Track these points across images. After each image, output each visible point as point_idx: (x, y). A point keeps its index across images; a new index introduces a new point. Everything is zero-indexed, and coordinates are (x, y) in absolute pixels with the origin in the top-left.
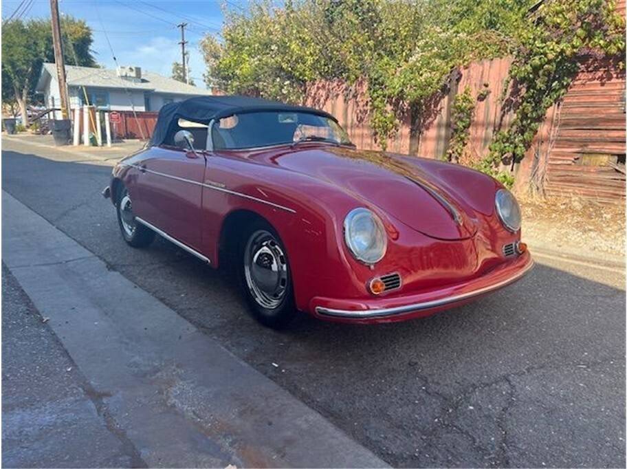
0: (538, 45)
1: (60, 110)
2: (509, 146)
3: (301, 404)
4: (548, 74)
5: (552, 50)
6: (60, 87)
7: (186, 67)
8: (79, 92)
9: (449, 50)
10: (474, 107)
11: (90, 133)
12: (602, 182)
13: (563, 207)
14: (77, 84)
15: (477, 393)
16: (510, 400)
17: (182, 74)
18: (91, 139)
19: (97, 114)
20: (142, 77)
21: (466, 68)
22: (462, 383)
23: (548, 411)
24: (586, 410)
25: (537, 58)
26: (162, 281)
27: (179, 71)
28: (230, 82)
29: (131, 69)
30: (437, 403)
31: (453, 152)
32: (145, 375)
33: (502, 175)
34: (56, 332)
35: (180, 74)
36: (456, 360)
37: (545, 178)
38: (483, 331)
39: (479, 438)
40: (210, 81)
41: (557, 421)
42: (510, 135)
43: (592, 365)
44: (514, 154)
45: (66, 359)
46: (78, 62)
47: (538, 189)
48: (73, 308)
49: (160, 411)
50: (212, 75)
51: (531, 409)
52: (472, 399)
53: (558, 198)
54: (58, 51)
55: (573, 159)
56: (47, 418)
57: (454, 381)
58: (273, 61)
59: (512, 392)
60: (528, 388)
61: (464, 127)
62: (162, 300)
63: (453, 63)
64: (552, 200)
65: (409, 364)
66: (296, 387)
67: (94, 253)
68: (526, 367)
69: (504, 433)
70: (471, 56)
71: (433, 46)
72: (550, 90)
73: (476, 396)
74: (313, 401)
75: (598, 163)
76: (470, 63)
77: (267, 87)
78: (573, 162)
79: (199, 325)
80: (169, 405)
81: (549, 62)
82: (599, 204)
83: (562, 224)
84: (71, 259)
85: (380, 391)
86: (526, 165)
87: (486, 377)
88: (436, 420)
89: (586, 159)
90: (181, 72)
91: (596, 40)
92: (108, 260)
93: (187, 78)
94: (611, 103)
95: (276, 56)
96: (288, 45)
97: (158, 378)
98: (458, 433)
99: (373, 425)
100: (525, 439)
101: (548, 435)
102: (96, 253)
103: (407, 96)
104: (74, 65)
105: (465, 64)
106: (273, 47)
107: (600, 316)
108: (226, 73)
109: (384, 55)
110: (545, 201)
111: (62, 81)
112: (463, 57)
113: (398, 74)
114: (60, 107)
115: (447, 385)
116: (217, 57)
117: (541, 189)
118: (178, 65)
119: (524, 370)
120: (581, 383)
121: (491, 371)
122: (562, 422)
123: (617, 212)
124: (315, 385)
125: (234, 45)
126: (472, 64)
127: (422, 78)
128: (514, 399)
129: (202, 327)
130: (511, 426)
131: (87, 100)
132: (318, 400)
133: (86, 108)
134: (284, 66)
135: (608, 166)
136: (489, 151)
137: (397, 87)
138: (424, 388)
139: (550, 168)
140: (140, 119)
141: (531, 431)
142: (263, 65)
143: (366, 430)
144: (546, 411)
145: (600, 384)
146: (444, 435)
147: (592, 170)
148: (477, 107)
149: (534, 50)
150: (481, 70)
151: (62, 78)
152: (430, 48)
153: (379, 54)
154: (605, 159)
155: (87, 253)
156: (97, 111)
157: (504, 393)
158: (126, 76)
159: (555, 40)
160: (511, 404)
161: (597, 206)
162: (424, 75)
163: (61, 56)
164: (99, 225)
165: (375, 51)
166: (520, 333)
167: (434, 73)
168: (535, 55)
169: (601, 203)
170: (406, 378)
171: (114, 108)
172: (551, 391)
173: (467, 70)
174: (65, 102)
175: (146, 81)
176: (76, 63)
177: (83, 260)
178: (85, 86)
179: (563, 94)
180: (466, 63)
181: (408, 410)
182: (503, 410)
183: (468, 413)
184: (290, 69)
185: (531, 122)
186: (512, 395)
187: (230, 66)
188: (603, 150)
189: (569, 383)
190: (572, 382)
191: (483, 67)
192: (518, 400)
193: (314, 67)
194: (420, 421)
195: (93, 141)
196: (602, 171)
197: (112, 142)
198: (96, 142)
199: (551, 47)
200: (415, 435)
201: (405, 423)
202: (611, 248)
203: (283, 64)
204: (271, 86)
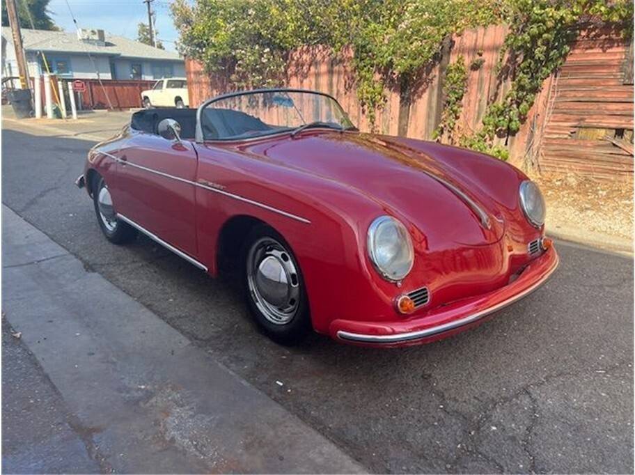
0: (536, 12)
1: (18, 78)
2: (503, 120)
3: (313, 432)
4: (546, 43)
5: (551, 17)
6: (17, 54)
7: (153, 29)
8: (38, 57)
9: (441, 16)
10: (467, 79)
11: (53, 103)
12: (599, 157)
13: (559, 183)
14: (34, 48)
15: (498, 410)
16: (533, 417)
17: (149, 36)
18: (54, 110)
19: (60, 83)
20: (106, 41)
21: (459, 35)
22: (481, 398)
23: (574, 428)
24: (612, 425)
25: (535, 26)
26: (147, 282)
27: (145, 33)
28: (204, 49)
29: (93, 31)
30: (457, 424)
31: (445, 126)
32: (137, 402)
33: (496, 150)
34: (34, 352)
35: (147, 37)
36: (472, 370)
37: (540, 153)
38: (494, 333)
39: (507, 466)
40: (182, 48)
41: (585, 441)
42: (505, 108)
43: (611, 369)
44: (508, 127)
45: (47, 386)
46: (35, 25)
47: (533, 164)
48: (51, 321)
49: (159, 448)
50: (184, 43)
51: (556, 427)
52: (493, 418)
53: (554, 174)
54: (13, 14)
55: (569, 133)
56: (33, 465)
57: (472, 396)
58: (251, 27)
59: (534, 407)
60: (550, 401)
61: (457, 99)
62: (149, 307)
63: (445, 30)
64: (547, 176)
65: (422, 376)
66: (305, 411)
67: (68, 250)
68: (544, 376)
69: (531, 458)
70: (463, 22)
71: (423, 11)
72: (548, 59)
73: (497, 414)
74: (325, 428)
75: (595, 137)
76: (463, 30)
77: (246, 55)
78: (570, 136)
79: (192, 337)
80: (168, 439)
81: (548, 31)
82: (595, 180)
83: (559, 202)
84: (43, 258)
85: (396, 413)
86: (520, 139)
87: (504, 389)
88: (459, 446)
89: (583, 133)
90: (148, 34)
91: (597, 7)
92: (84, 259)
93: (155, 40)
94: (611, 74)
95: (254, 21)
96: (267, 9)
97: (152, 406)
98: (484, 461)
99: (392, 455)
100: (555, 464)
101: (578, 458)
102: (71, 251)
103: (397, 65)
104: (31, 28)
105: (458, 32)
106: (250, 11)
107: (610, 308)
108: (201, 41)
109: (370, 20)
110: (540, 176)
111: (19, 47)
112: (455, 24)
113: (386, 42)
114: (18, 76)
115: (465, 402)
116: (189, 23)
117: (536, 165)
118: (144, 26)
119: (543, 379)
120: (602, 392)
121: (509, 382)
122: (590, 442)
123: (613, 188)
124: (325, 408)
125: (207, 8)
126: (465, 31)
127: (413, 47)
128: (538, 416)
129: (196, 339)
130: (538, 450)
131: (47, 66)
132: (330, 426)
133: (47, 75)
134: (264, 32)
135: (605, 140)
136: (482, 124)
137: (385, 56)
138: (442, 406)
139: (546, 142)
140: (106, 87)
141: (560, 455)
142: (241, 31)
143: (386, 461)
144: (572, 429)
145: (622, 392)
146: (470, 464)
147: (589, 145)
148: (470, 77)
149: (533, 17)
150: (475, 38)
151: (18, 43)
152: (420, 14)
153: (366, 20)
154: (603, 132)
155: (61, 251)
156: (59, 80)
157: (526, 408)
158: (88, 39)
159: (555, 6)
160: (534, 420)
161: (593, 182)
162: (414, 44)
163: (15, 19)
164: (71, 215)
165: (361, 16)
166: (532, 333)
167: (425, 41)
168: (533, 23)
169: (596, 178)
170: (421, 395)
171: (77, 75)
172: (573, 404)
173: (460, 38)
174: (23, 71)
175: (111, 45)
176: (33, 26)
177: (58, 259)
178: (44, 52)
179: (561, 64)
180: (459, 30)
181: (428, 433)
182: (527, 429)
183: (491, 435)
184: (269, 36)
185: (527, 94)
186: (534, 410)
187: (204, 32)
188: (600, 124)
189: (591, 393)
190: (593, 391)
191: (477, 35)
192: (542, 416)
193: (295, 34)
194: (443, 448)
195: (57, 113)
196: (599, 146)
197: (78, 113)
198: (61, 114)
199: (551, 14)
200: (439, 465)
201: (426, 452)
202: (610, 227)
203: (261, 31)
204: (249, 54)
